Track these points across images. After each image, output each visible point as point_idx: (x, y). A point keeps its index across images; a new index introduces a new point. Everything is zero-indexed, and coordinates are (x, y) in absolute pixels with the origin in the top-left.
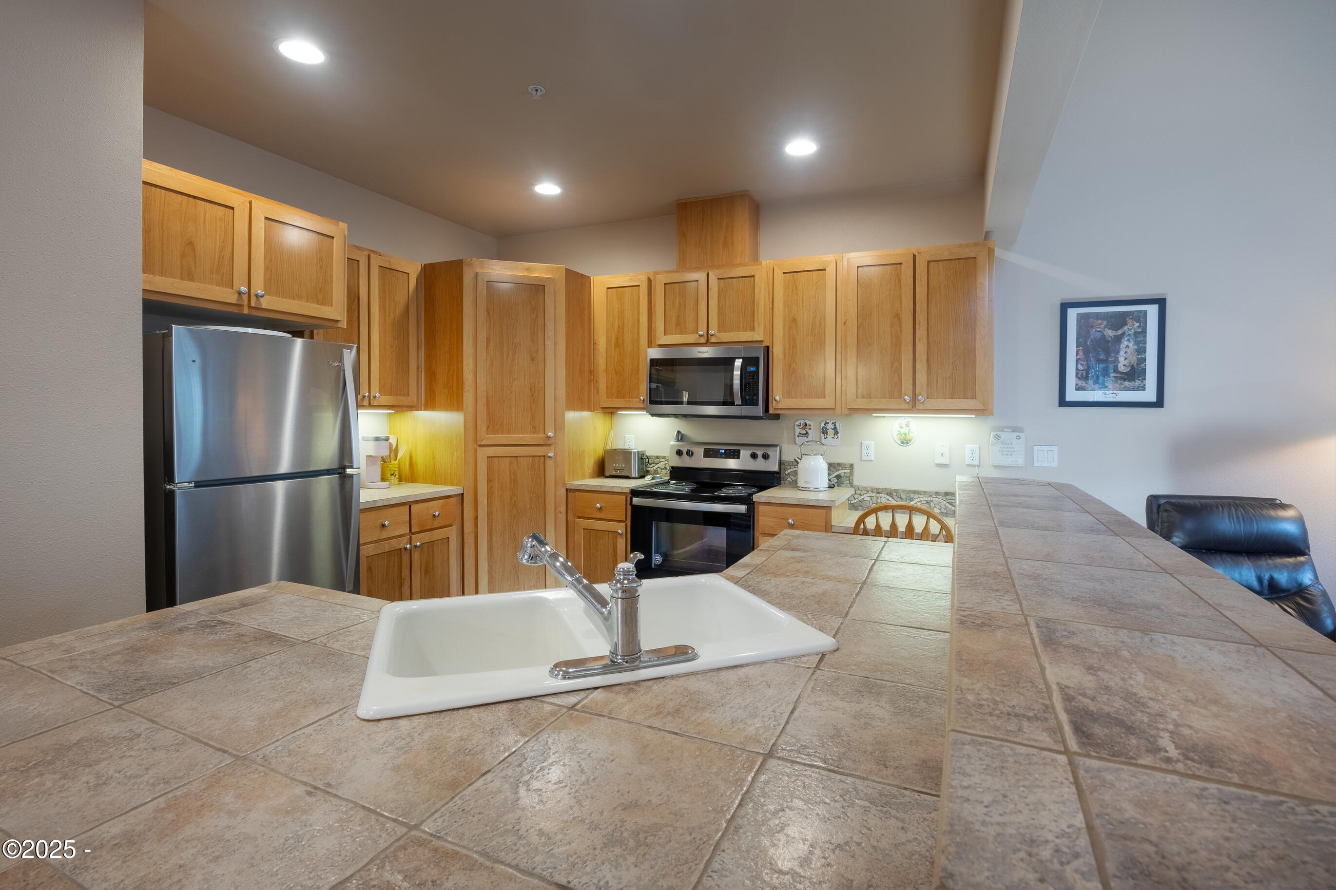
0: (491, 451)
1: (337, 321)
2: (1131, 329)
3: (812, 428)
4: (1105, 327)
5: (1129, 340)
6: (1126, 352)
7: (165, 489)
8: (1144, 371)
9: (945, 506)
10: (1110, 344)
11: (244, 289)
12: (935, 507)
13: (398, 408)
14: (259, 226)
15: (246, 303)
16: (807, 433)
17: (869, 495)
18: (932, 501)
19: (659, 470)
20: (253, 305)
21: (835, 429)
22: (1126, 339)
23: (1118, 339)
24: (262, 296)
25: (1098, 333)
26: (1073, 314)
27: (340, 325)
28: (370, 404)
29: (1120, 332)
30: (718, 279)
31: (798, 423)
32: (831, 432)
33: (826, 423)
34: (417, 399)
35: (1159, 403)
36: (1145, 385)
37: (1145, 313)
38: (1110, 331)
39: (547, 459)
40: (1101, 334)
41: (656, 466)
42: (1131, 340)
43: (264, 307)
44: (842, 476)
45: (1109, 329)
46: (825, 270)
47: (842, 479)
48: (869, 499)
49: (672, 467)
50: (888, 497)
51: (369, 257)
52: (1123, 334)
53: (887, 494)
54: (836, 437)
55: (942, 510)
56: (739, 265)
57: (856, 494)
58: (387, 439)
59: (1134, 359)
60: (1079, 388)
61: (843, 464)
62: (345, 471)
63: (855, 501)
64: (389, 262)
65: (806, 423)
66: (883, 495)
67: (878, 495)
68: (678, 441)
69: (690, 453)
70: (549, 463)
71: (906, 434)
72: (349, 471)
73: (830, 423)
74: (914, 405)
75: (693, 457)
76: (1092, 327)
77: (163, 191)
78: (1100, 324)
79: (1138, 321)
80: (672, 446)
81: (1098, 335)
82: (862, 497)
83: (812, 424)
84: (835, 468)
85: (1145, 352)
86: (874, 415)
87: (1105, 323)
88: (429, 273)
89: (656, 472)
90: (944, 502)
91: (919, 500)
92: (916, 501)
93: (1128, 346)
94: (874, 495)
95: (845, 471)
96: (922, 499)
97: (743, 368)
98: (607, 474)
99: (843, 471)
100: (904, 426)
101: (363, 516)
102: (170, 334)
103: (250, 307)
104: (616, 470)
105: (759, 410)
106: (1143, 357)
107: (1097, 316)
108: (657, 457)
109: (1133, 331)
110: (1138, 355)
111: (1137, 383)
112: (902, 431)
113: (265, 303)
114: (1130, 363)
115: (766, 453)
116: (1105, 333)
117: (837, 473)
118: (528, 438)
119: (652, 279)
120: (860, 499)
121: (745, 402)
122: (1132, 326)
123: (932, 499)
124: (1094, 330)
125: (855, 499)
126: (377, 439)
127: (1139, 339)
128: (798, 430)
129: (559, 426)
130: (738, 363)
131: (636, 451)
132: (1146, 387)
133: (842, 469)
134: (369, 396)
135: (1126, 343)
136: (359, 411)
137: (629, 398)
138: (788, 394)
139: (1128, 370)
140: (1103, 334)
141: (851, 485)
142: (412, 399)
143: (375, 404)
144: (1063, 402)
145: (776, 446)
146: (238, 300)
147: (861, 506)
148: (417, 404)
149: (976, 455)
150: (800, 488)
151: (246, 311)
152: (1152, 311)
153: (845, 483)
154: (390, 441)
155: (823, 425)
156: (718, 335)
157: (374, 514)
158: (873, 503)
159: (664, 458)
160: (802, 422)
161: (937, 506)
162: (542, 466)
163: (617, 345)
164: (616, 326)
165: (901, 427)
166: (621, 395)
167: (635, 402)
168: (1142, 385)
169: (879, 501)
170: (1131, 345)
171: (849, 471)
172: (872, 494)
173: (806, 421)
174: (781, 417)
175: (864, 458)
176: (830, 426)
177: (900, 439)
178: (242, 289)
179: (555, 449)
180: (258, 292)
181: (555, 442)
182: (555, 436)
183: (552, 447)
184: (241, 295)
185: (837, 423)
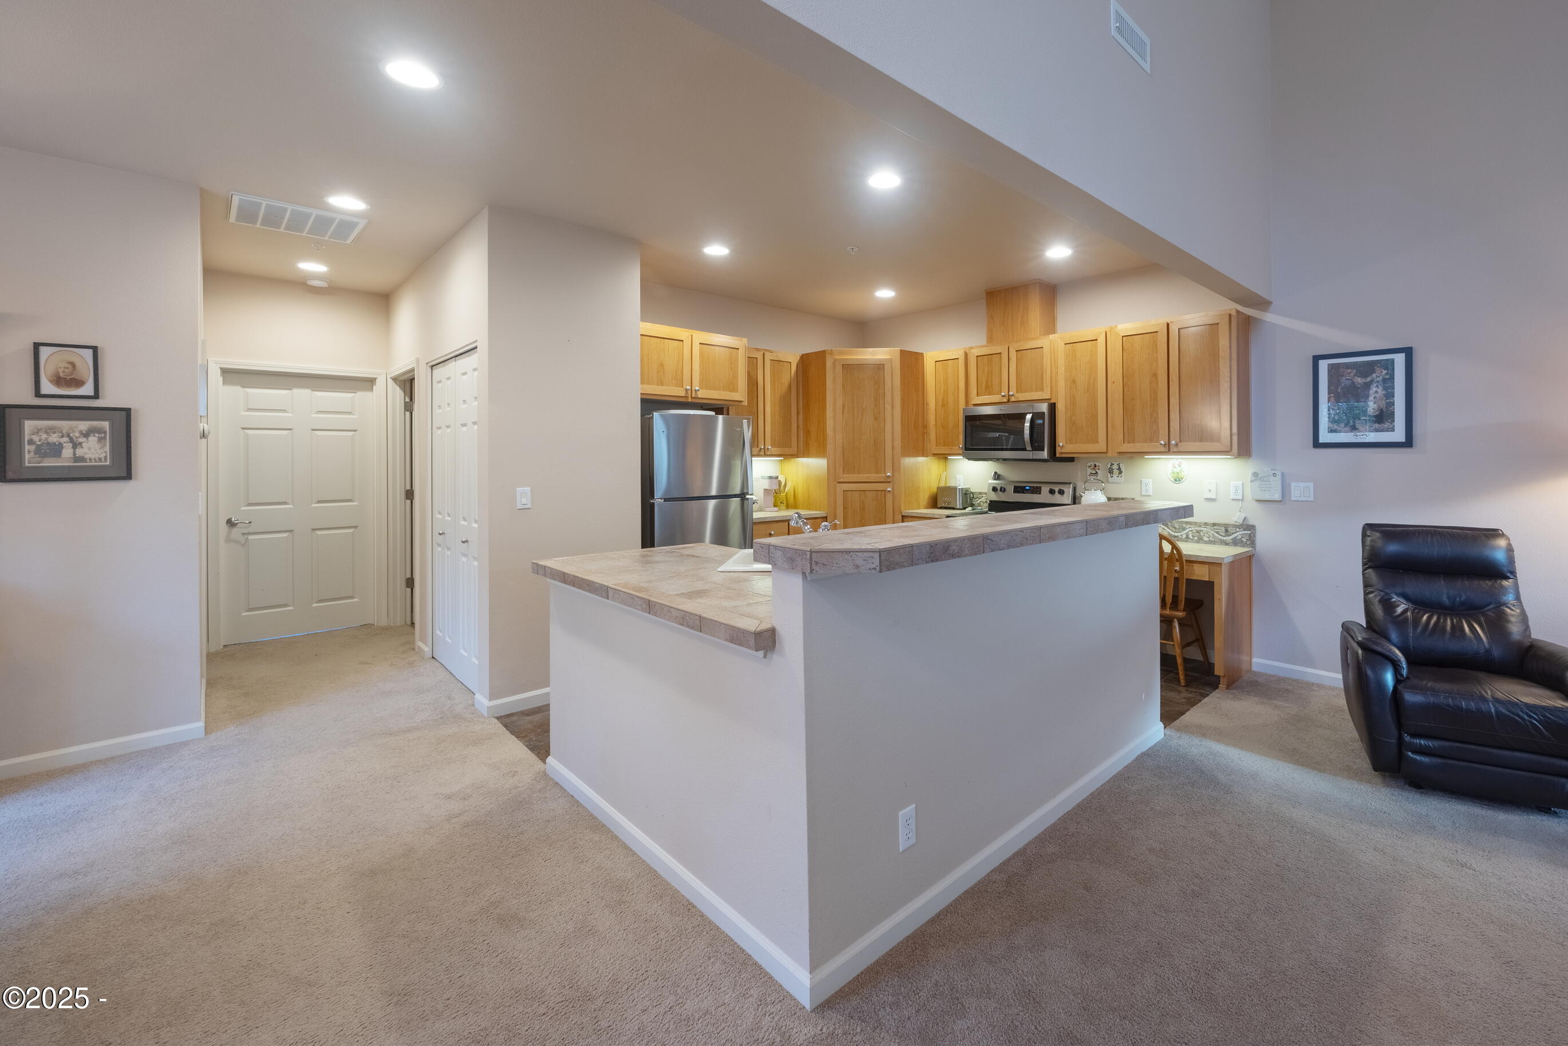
0: (846, 487)
1: (742, 401)
2: (1379, 376)
3: (1101, 468)
4: (1354, 375)
5: (1377, 386)
6: (1374, 398)
7: (650, 502)
8: (1392, 414)
9: (1213, 535)
10: (1359, 390)
11: (689, 387)
12: (1204, 535)
13: (787, 456)
14: (696, 348)
15: (690, 395)
16: (1097, 473)
18: (1202, 531)
19: (982, 503)
20: (693, 396)
21: (1119, 469)
22: (1375, 385)
23: (1367, 386)
24: (698, 391)
25: (1347, 381)
26: (1323, 365)
27: (743, 404)
28: (765, 453)
29: (1369, 379)
30: (1016, 351)
31: (1089, 464)
32: (1116, 472)
33: (1112, 464)
34: (798, 450)
35: (1408, 442)
36: (1394, 426)
37: (1392, 361)
38: (1359, 379)
39: (887, 493)
40: (1350, 381)
41: (980, 501)
42: (1380, 386)
43: (699, 397)
45: (1358, 377)
46: (1097, 340)
49: (990, 501)
50: (1164, 527)
51: (764, 354)
52: (1372, 381)
54: (1119, 475)
55: (1211, 538)
56: (1033, 339)
58: (777, 478)
59: (1383, 404)
60: (1331, 431)
61: (1126, 498)
62: (745, 497)
64: (777, 356)
65: (1095, 465)
68: (995, 480)
69: (1003, 490)
70: (889, 496)
71: (1178, 473)
72: (748, 497)
73: (1115, 464)
74: (1169, 450)
75: (1005, 493)
76: (1342, 376)
77: (649, 337)
78: (1350, 373)
79: (1386, 368)
80: (989, 484)
81: (1348, 383)
83: (1100, 465)
85: (1393, 396)
86: (1146, 457)
87: (1355, 371)
88: (805, 361)
89: (979, 505)
90: (1212, 532)
91: (1190, 529)
92: (1188, 530)
93: (1376, 392)
96: (1193, 529)
97: (1032, 421)
98: (939, 506)
100: (1177, 466)
101: (755, 527)
102: (653, 417)
103: (692, 398)
104: (945, 503)
105: (1045, 454)
106: (1392, 401)
107: (1347, 366)
108: (980, 493)
109: (1381, 378)
110: (1386, 399)
111: (1386, 425)
112: (1175, 470)
113: (700, 395)
114: (1379, 407)
115: (1060, 489)
116: (1355, 381)
118: (873, 476)
119: (968, 352)
121: (1034, 449)
122: (1380, 374)
123: (1201, 529)
124: (1344, 379)
126: (770, 478)
127: (1387, 385)
128: (1089, 471)
129: (896, 468)
130: (1029, 417)
131: (960, 487)
132: (1395, 428)
134: (764, 448)
135: (1375, 389)
136: (753, 459)
137: (952, 446)
138: (1070, 441)
139: (1377, 413)
140: (1353, 382)
142: (794, 450)
143: (769, 454)
144: (1317, 444)
145: (1070, 483)
146: (685, 394)
148: (798, 453)
149: (1240, 491)
151: (690, 400)
152: (1399, 359)
154: (779, 479)
155: (1109, 466)
156: (1016, 395)
157: (764, 526)
159: (986, 493)
160: (1093, 464)
161: (1206, 535)
162: (883, 498)
163: (943, 405)
164: (942, 391)
165: (1174, 467)
166: (946, 444)
167: (956, 449)
168: (1391, 427)
170: (1379, 390)
173: (1095, 463)
174: (1076, 460)
175: (1143, 493)
176: (1115, 467)
177: (1174, 477)
178: (687, 387)
179: (893, 485)
180: (696, 388)
181: (893, 480)
182: (893, 476)
183: (891, 484)
184: (687, 391)
185: (1121, 465)
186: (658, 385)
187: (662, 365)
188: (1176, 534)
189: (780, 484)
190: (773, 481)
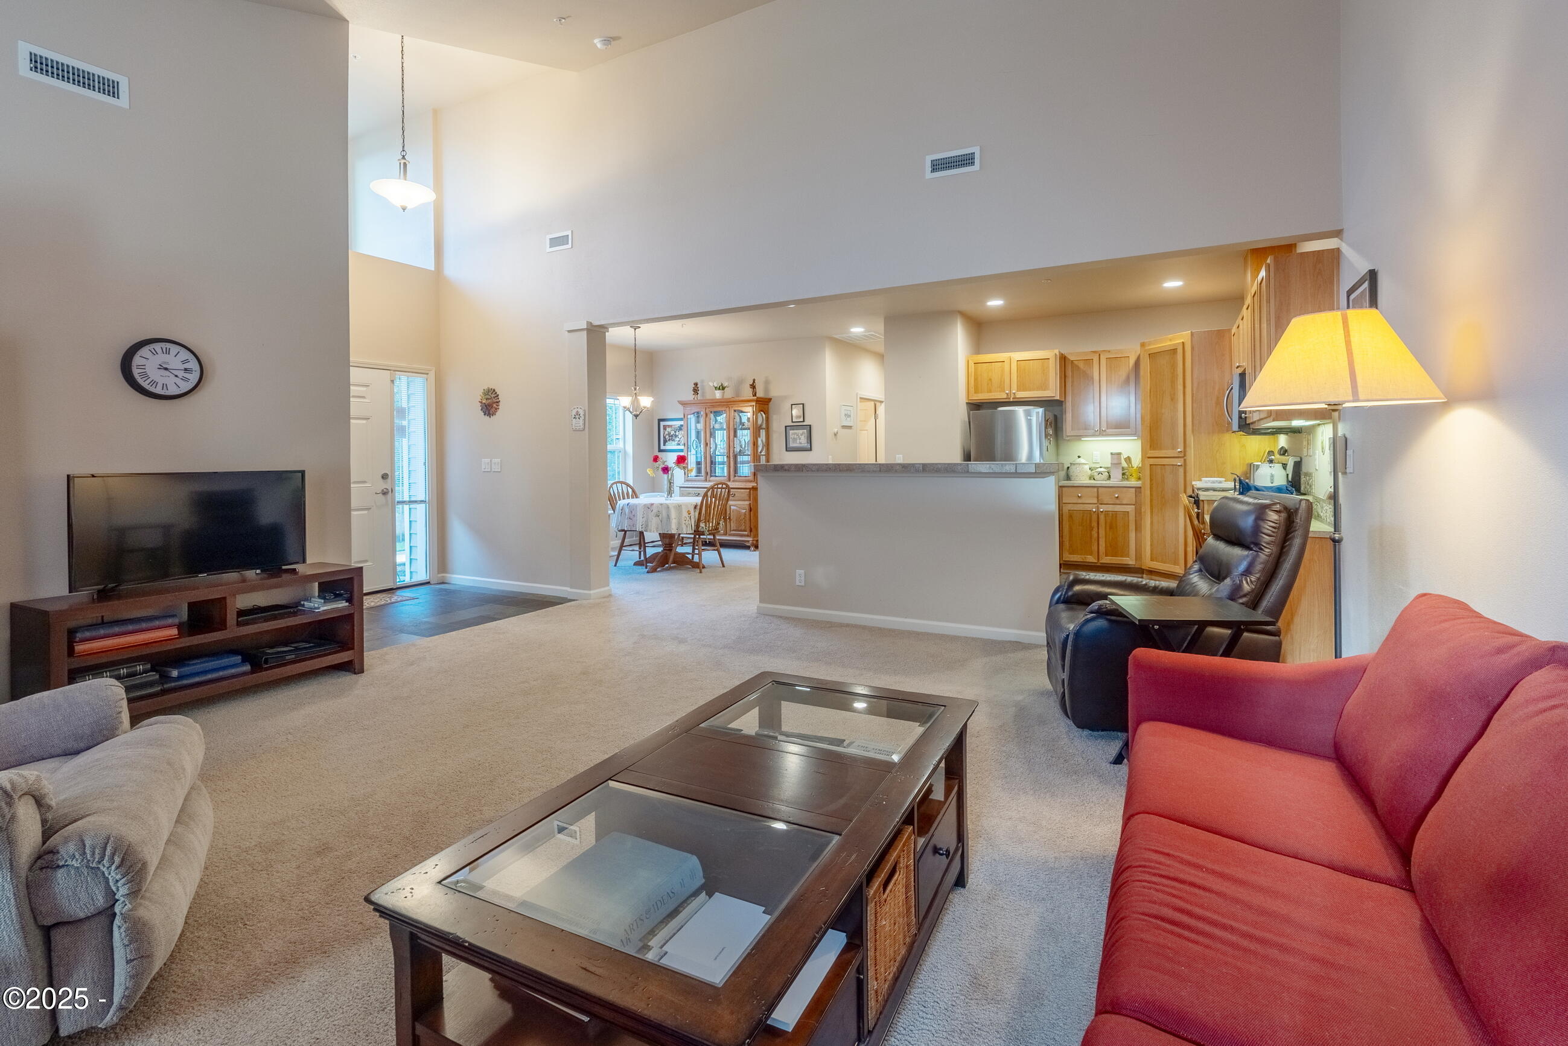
0: (1152, 461)
1: (1053, 396)
14: (1014, 364)
15: (1010, 397)
24: (1016, 393)
27: (1055, 398)
28: (1100, 434)
34: (1136, 430)
39: (1179, 467)
51: (1100, 354)
64: (1115, 353)
70: (1181, 470)
113: (1017, 396)
118: (1170, 452)
126: (1112, 454)
129: (1186, 444)
134: (1100, 430)
142: (1132, 430)
143: (1105, 434)
146: (1005, 396)
148: (1136, 433)
162: (1177, 472)
178: (1007, 392)
179: (1185, 460)
180: (1014, 392)
181: (1185, 455)
182: (1185, 451)
183: (1182, 459)
184: (1007, 394)
186: (987, 393)
187: (990, 380)
189: (1128, 460)
190: (1116, 456)
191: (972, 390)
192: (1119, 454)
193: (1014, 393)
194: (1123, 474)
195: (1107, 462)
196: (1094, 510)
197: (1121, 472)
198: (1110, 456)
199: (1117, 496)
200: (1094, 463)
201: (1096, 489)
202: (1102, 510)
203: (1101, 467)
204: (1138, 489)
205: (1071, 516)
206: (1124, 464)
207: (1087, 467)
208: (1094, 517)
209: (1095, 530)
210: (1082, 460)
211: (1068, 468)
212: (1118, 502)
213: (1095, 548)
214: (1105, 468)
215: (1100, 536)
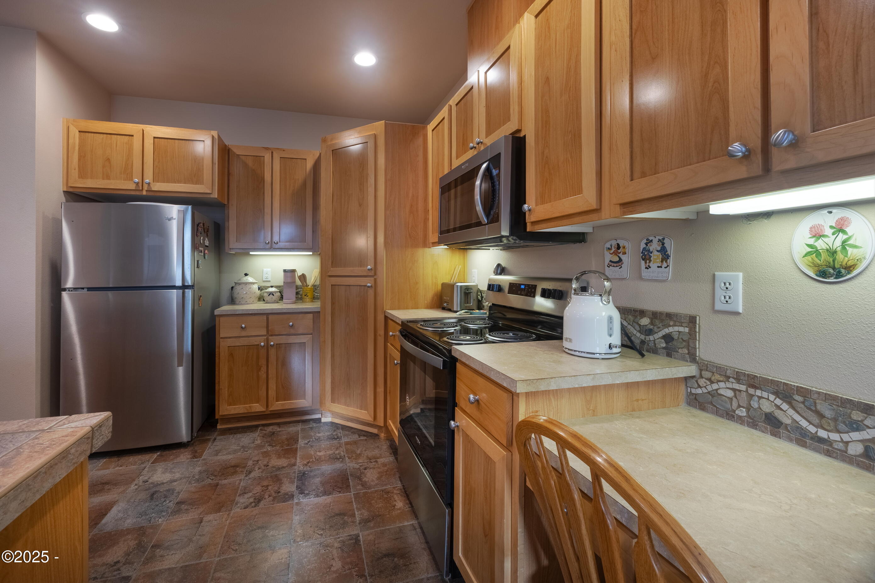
0: (334, 280)
3: (627, 251)
16: (620, 260)
17: (729, 385)
21: (663, 250)
24: (152, 184)
28: (271, 247)
30: (485, 72)
31: (608, 245)
33: (649, 242)
39: (368, 289)
44: (676, 337)
47: (674, 343)
48: (730, 394)
50: (778, 402)
51: (272, 153)
53: (777, 394)
54: (665, 264)
57: (701, 377)
61: (676, 315)
63: (699, 391)
64: (291, 154)
65: (618, 245)
66: (765, 395)
67: (751, 391)
68: (496, 274)
69: (499, 289)
70: (370, 292)
71: (833, 253)
73: (655, 241)
74: (767, 168)
75: (501, 293)
80: (489, 280)
82: (715, 386)
83: (627, 247)
84: (662, 321)
94: (743, 388)
95: (681, 329)
99: (676, 329)
100: (828, 231)
101: (225, 320)
103: (145, 190)
112: (820, 244)
113: (155, 187)
115: (558, 291)
117: (666, 331)
119: (451, 104)
120: (709, 388)
125: (699, 387)
128: (608, 257)
129: (379, 260)
130: (484, 167)
133: (674, 325)
134: (271, 242)
138: (541, 197)
141: (693, 358)
142: (308, 244)
143: (275, 247)
146: (136, 187)
147: (711, 403)
150: (567, 350)
151: (144, 193)
153: (680, 351)
155: (643, 245)
156: (485, 141)
158: (739, 406)
160: (614, 243)
169: (755, 404)
171: (687, 330)
172: (737, 386)
173: (619, 241)
174: (589, 238)
175: (719, 306)
176: (655, 246)
177: (814, 265)
178: (136, 180)
179: (375, 280)
180: (147, 181)
181: (375, 274)
182: (375, 269)
183: (372, 279)
184: (137, 184)
185: (666, 241)
186: (103, 179)
187: (108, 160)
188: (822, 434)
189: (303, 277)
190: (289, 274)
191: (75, 173)
192: (293, 271)
193: (149, 184)
194: (297, 293)
195: (279, 279)
196: (262, 344)
197: (294, 291)
198: (282, 273)
199: (291, 324)
200: (264, 281)
201: (265, 317)
202: (272, 343)
203: (272, 287)
204: (316, 314)
205: (232, 354)
206: (298, 283)
207: (255, 287)
208: (263, 352)
209: (264, 369)
210: (250, 279)
211: (232, 288)
212: (292, 331)
213: (263, 393)
214: (276, 287)
215: (270, 376)
